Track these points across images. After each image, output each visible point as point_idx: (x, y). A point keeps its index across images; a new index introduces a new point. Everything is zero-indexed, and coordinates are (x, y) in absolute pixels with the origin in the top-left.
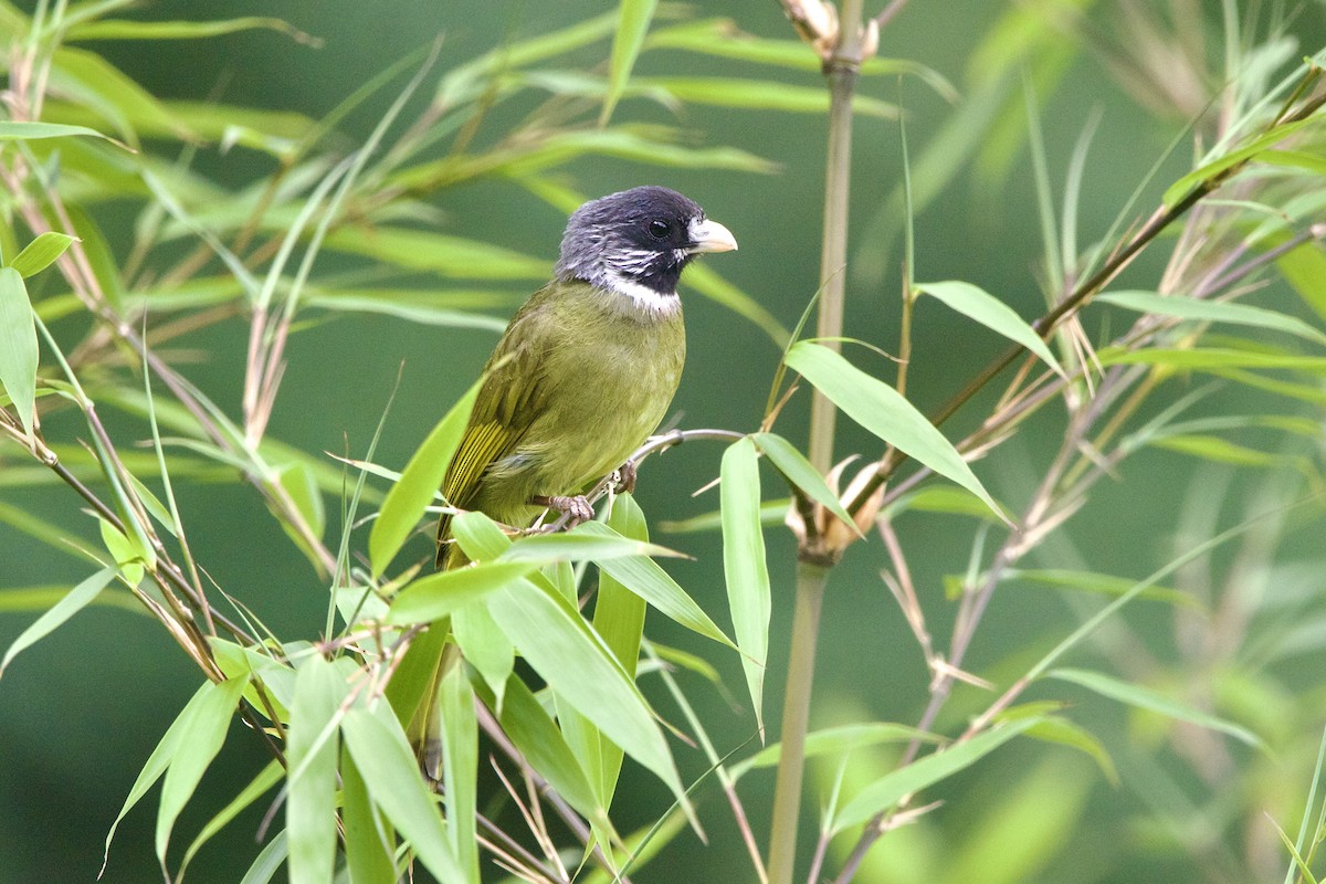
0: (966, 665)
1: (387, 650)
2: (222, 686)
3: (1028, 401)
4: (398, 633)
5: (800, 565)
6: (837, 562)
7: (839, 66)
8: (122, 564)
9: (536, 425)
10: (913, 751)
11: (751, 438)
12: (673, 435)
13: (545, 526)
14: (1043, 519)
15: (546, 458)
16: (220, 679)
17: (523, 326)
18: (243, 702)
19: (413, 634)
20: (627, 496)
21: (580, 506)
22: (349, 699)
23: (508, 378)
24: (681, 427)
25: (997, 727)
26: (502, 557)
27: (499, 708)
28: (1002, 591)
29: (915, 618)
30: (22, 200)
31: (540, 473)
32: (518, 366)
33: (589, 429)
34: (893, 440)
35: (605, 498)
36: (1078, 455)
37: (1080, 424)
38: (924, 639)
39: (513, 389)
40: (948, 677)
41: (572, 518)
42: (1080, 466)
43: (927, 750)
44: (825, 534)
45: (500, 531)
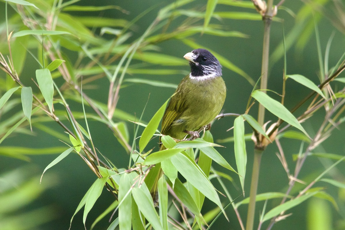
0: (299, 177)
1: (144, 172)
2: (101, 179)
3: (316, 107)
4: (147, 167)
5: (255, 150)
6: (265, 149)
7: (267, 18)
8: (75, 147)
9: (185, 112)
10: (284, 200)
11: (242, 116)
12: (221, 115)
13: (186, 139)
14: (320, 139)
15: (188, 121)
16: (101, 177)
17: (182, 85)
18: (106, 183)
19: (151, 168)
20: (208, 131)
21: (196, 134)
22: (134, 185)
23: (178, 99)
24: (224, 113)
25: (307, 194)
26: (175, 147)
27: (173, 187)
28: (308, 158)
29: (285, 165)
30: (49, 53)
31: (186, 124)
32: (180, 96)
33: (199, 114)
34: (280, 117)
35: (202, 132)
36: (328, 123)
37: (329, 114)
38: (287, 171)
39: (179, 102)
40: (294, 181)
41: (194, 137)
42: (329, 126)
43: (288, 200)
44: (262, 142)
45: (174, 140)
